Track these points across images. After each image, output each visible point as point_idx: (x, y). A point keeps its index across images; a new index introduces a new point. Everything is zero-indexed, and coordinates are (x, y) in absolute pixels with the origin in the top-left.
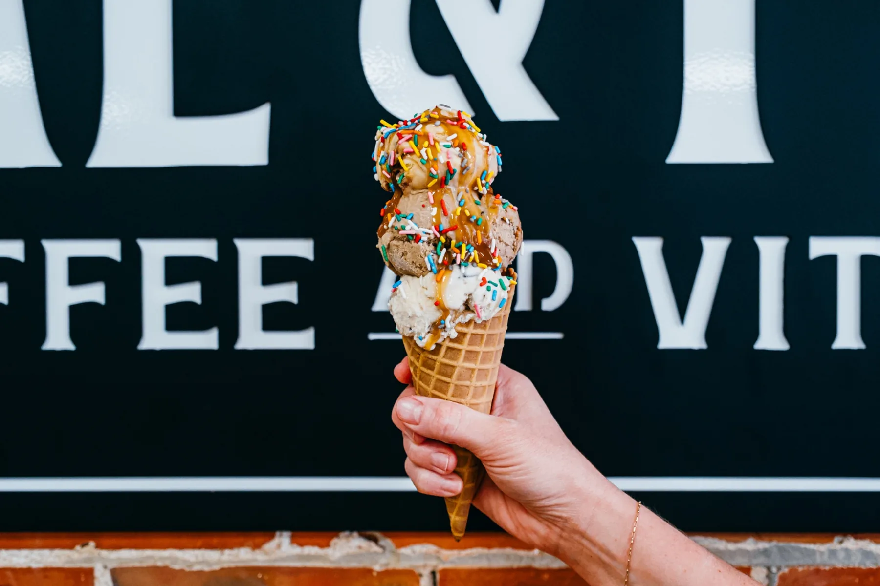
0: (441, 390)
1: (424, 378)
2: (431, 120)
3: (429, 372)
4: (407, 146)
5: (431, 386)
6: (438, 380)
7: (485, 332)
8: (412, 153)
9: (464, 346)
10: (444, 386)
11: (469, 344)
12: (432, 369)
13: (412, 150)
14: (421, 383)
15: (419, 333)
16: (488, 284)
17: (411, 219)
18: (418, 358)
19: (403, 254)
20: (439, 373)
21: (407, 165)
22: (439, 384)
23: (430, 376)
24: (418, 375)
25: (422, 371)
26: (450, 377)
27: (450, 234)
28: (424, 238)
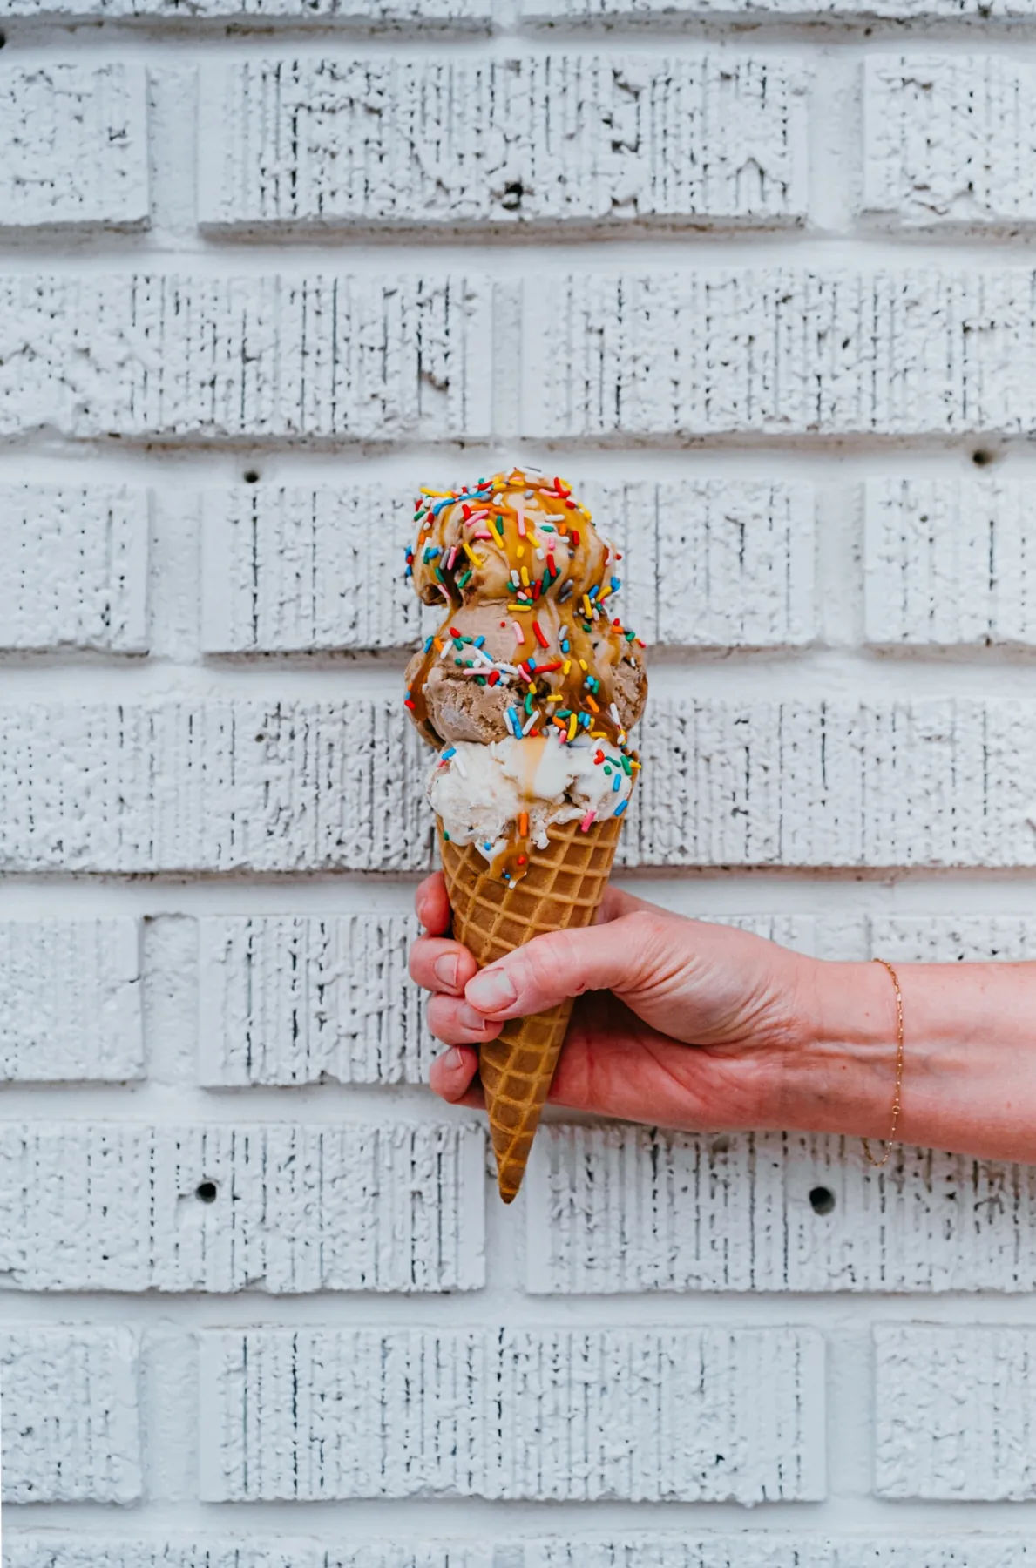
0: (509, 938)
1: (481, 916)
2: (509, 488)
3: (492, 906)
4: (482, 527)
5: (493, 931)
6: (506, 920)
7: (593, 842)
8: (488, 538)
9: (556, 864)
10: (516, 930)
11: (565, 861)
12: (498, 901)
13: (488, 534)
14: (472, 925)
15: (484, 837)
16: (606, 763)
17: (480, 647)
18: (473, 883)
19: (464, 704)
20: (509, 908)
21: (479, 556)
22: (508, 928)
23: (493, 912)
24: (469, 912)
25: (478, 905)
26: (527, 914)
27: (547, 675)
28: (505, 679)
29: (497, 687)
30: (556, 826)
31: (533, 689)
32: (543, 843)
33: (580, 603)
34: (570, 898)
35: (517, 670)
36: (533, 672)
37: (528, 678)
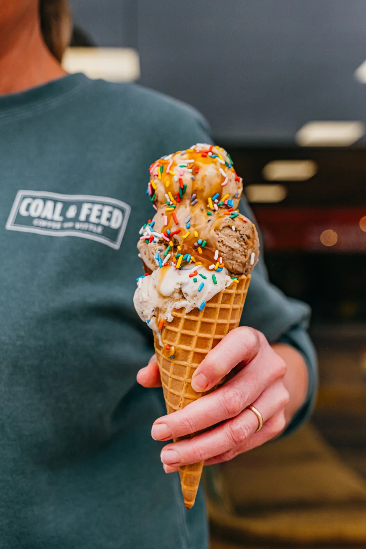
4: (156, 170)
9: (179, 330)
13: (157, 173)
16: (196, 277)
17: (153, 226)
27: (175, 236)
28: (156, 239)
29: (152, 243)
30: (176, 310)
31: (171, 244)
32: (170, 319)
33: (207, 203)
34: (192, 348)
35: (161, 235)
36: (170, 236)
37: (168, 239)
